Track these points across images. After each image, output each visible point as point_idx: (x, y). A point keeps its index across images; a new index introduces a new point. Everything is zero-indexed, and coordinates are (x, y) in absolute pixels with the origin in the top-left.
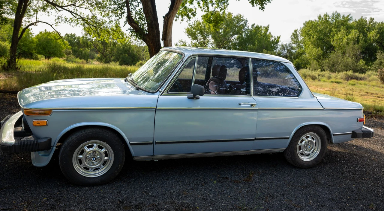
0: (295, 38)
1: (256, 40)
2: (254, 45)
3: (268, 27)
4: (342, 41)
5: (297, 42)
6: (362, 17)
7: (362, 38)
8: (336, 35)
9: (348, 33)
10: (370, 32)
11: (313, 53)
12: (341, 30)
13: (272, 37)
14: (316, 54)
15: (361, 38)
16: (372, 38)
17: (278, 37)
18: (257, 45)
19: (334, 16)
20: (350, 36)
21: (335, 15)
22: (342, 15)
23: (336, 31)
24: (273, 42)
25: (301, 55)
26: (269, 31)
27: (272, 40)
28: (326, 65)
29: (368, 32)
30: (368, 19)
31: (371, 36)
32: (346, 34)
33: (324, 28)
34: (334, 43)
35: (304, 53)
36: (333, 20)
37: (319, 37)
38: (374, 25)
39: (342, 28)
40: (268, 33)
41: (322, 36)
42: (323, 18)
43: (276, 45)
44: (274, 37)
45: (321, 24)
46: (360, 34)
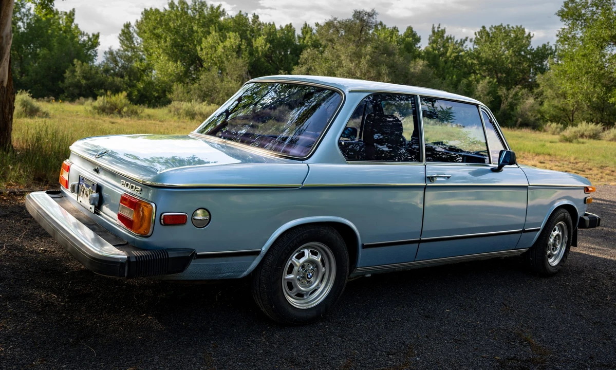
0: (127, 39)
1: (54, 39)
2: (50, 49)
3: (74, 14)
4: (216, 51)
5: (131, 47)
6: (240, 12)
7: (246, 48)
8: (203, 39)
9: (223, 38)
10: (256, 39)
11: (169, 71)
12: (211, 31)
13: (83, 34)
14: (174, 72)
15: (243, 47)
16: (260, 49)
17: (93, 35)
18: (58, 50)
19: (195, 5)
20: (227, 43)
21: (197, 4)
22: (209, 6)
23: (202, 32)
24: (84, 44)
25: (142, 73)
26: (76, 21)
27: (82, 39)
28: (195, 93)
29: (254, 39)
30: (250, 17)
31: (259, 45)
32: (220, 39)
33: (180, 24)
34: (202, 54)
35: (149, 68)
36: (195, 12)
37: (174, 40)
38: (259, 27)
39: (212, 28)
40: (73, 26)
41: (179, 40)
42: (177, 7)
43: (91, 50)
44: (87, 34)
45: (175, 18)
46: (241, 41)
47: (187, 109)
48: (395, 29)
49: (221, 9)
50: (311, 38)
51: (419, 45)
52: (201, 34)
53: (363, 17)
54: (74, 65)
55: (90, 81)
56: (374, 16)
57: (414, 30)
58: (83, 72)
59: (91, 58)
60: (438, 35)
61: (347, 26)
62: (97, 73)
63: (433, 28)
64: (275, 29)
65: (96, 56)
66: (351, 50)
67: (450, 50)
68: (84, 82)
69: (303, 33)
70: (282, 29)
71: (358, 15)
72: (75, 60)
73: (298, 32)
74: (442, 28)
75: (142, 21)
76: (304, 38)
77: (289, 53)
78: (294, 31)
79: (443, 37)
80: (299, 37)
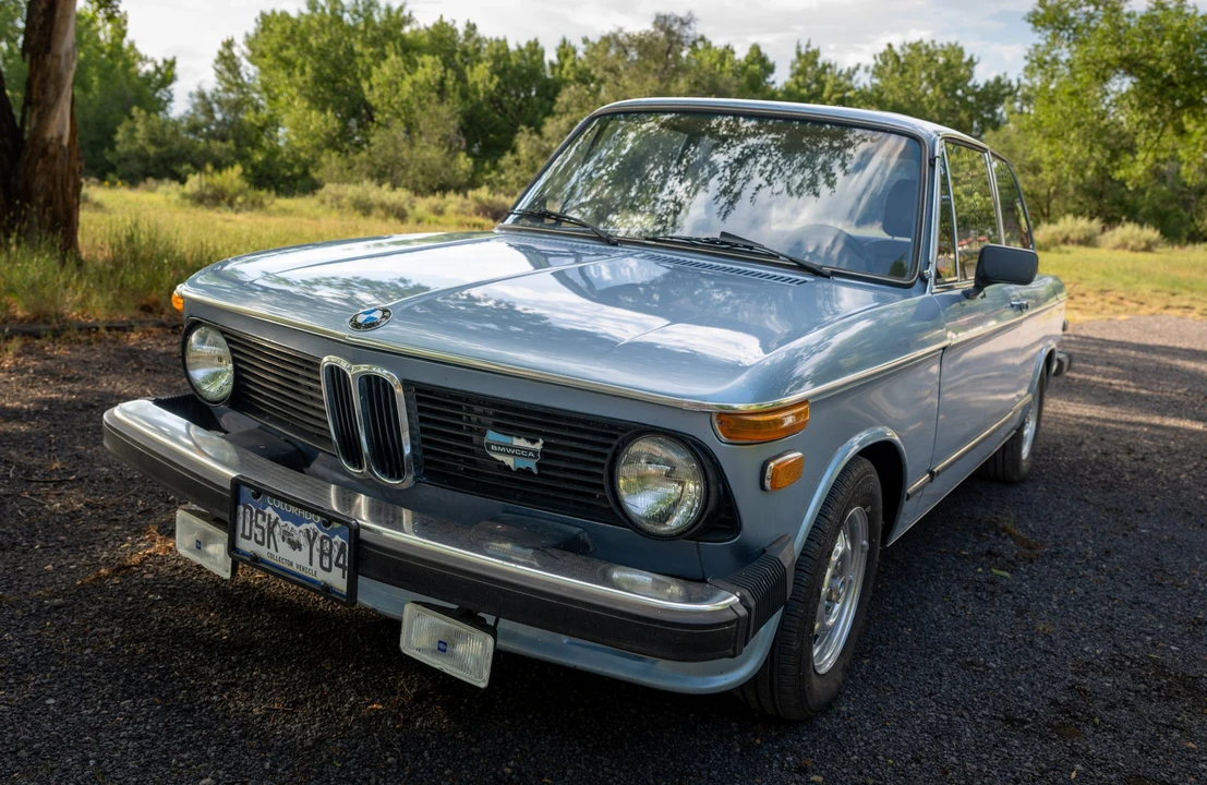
0: (229, 70)
1: (93, 70)
4: (398, 90)
5: (237, 85)
6: (442, 17)
7: (454, 85)
8: (374, 68)
9: (412, 66)
10: (472, 68)
11: (312, 128)
12: (387, 53)
13: (144, 59)
14: (322, 130)
15: (449, 83)
16: (480, 86)
17: (165, 62)
18: (101, 90)
20: (420, 76)
22: (383, 6)
23: (371, 54)
24: (148, 78)
25: (260, 132)
26: (130, 36)
27: (144, 70)
28: (362, 170)
29: (468, 67)
30: (461, 28)
31: (479, 80)
32: (405, 68)
33: (330, 41)
34: (372, 98)
35: (273, 123)
36: (356, 16)
37: (318, 71)
38: (477, 46)
39: (389, 48)
40: (125, 44)
41: (328, 71)
42: (323, 9)
43: (162, 90)
44: (152, 60)
45: (318, 27)
46: (445, 71)
47: (355, 196)
48: (728, 51)
49: (405, 13)
50: (574, 65)
51: (772, 78)
52: (369, 60)
53: (671, 26)
54: (131, 118)
55: (164, 149)
56: (692, 25)
57: (763, 50)
58: (151, 130)
59: (161, 106)
60: (807, 60)
61: (644, 45)
62: (176, 133)
63: (799, 47)
64: (508, 50)
65: (170, 100)
66: (650, 87)
67: (828, 88)
68: (152, 150)
69: (559, 56)
70: (520, 50)
71: (662, 22)
72: (135, 110)
73: (551, 56)
74: (814, 47)
75: (257, 35)
76: (562, 66)
77: (533, 93)
78: (543, 52)
79: (816, 64)
80: (552, 65)
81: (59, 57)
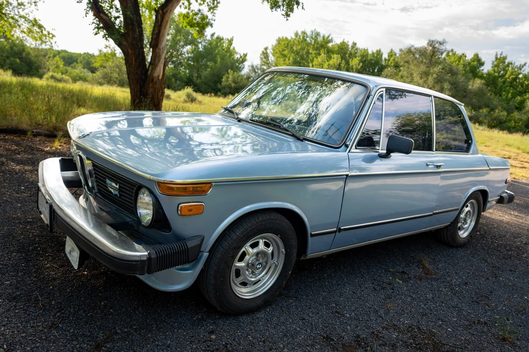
0: (265, 58)
1: (219, 56)
2: (216, 62)
3: (233, 40)
5: (267, 63)
6: (344, 40)
7: (344, 66)
8: (315, 59)
9: (329, 58)
10: (352, 59)
12: (321, 53)
13: (237, 53)
15: (342, 65)
16: (354, 67)
17: (244, 54)
18: (220, 63)
19: (312, 34)
20: (331, 62)
21: (314, 34)
22: (322, 35)
23: (315, 53)
24: (238, 60)
26: (233, 45)
27: (236, 57)
29: (351, 59)
30: (350, 44)
31: (354, 64)
32: (327, 59)
33: (301, 48)
36: (311, 39)
37: (295, 59)
38: (356, 51)
39: (322, 51)
40: (232, 48)
41: (298, 59)
42: (300, 36)
43: (241, 64)
44: (240, 54)
45: (297, 43)
46: (342, 60)
48: (464, 55)
49: (330, 38)
50: (394, 60)
51: (482, 68)
52: (314, 55)
53: (435, 45)
54: (228, 73)
55: (237, 85)
56: (445, 44)
57: (480, 56)
58: (234, 78)
59: (239, 69)
60: (500, 61)
61: (422, 52)
62: (242, 79)
63: (497, 55)
64: (368, 52)
65: (243, 68)
66: (421, 70)
67: (509, 73)
68: (233, 85)
69: (388, 56)
70: (373, 53)
71: (431, 43)
72: (230, 70)
73: (385, 56)
74: (504, 55)
75: (276, 45)
76: (389, 60)
77: (376, 71)
78: (382, 54)
79: (504, 62)
80: (385, 59)
81: (160, 49)
